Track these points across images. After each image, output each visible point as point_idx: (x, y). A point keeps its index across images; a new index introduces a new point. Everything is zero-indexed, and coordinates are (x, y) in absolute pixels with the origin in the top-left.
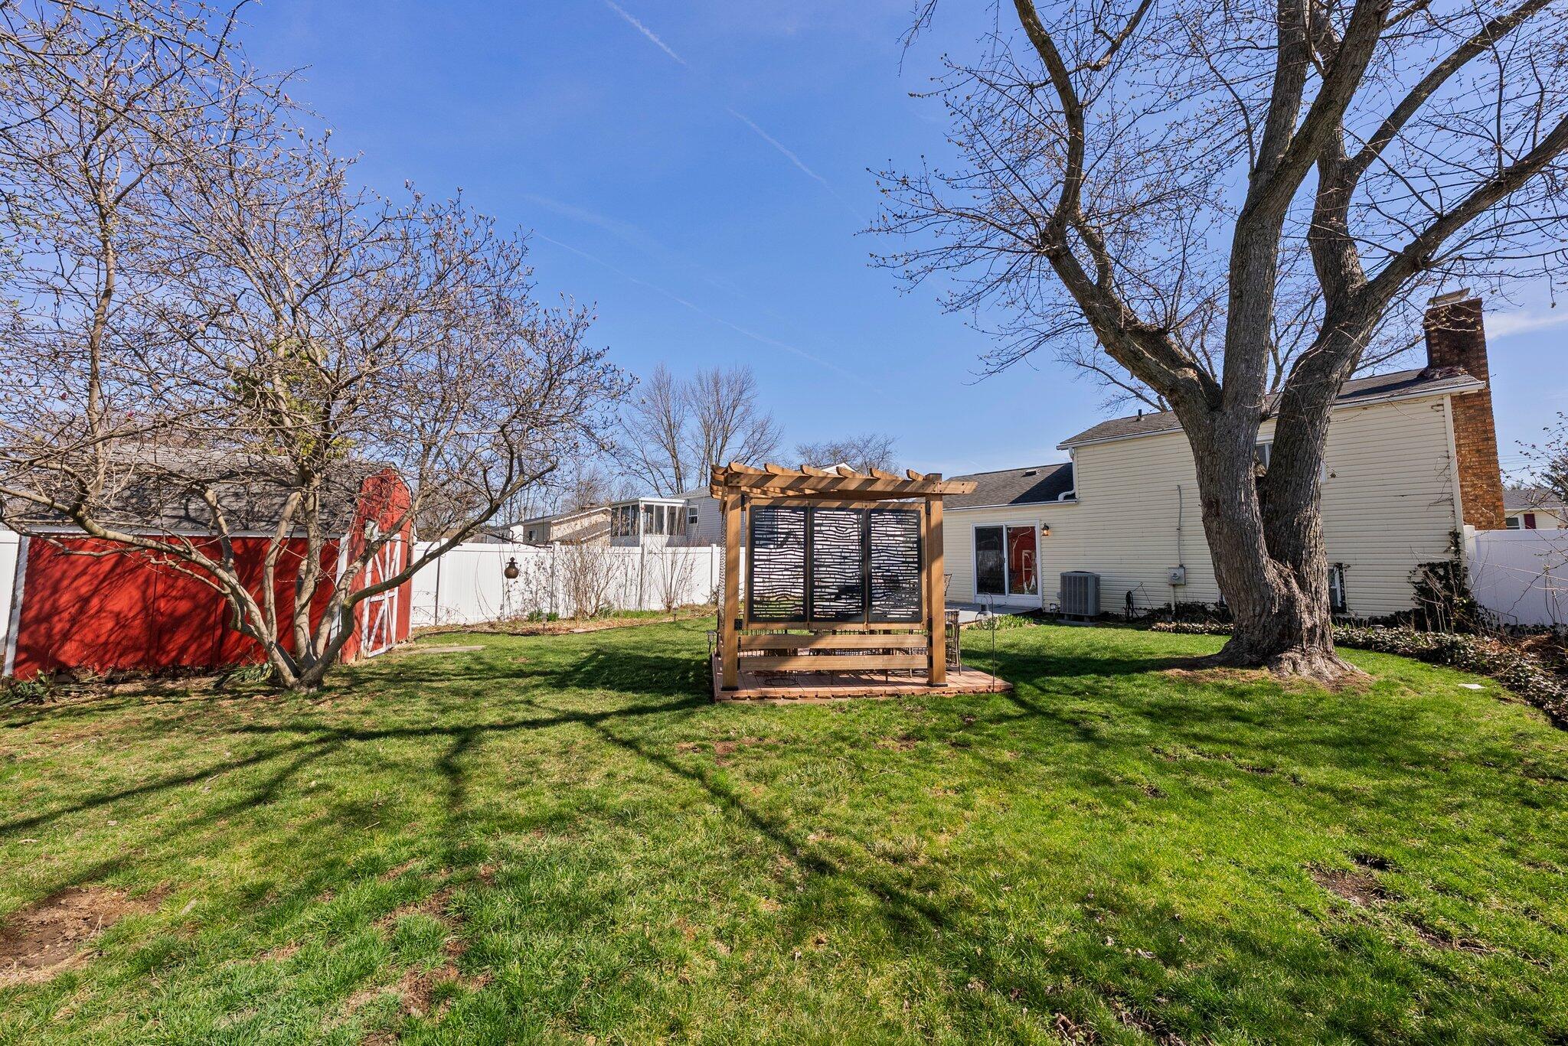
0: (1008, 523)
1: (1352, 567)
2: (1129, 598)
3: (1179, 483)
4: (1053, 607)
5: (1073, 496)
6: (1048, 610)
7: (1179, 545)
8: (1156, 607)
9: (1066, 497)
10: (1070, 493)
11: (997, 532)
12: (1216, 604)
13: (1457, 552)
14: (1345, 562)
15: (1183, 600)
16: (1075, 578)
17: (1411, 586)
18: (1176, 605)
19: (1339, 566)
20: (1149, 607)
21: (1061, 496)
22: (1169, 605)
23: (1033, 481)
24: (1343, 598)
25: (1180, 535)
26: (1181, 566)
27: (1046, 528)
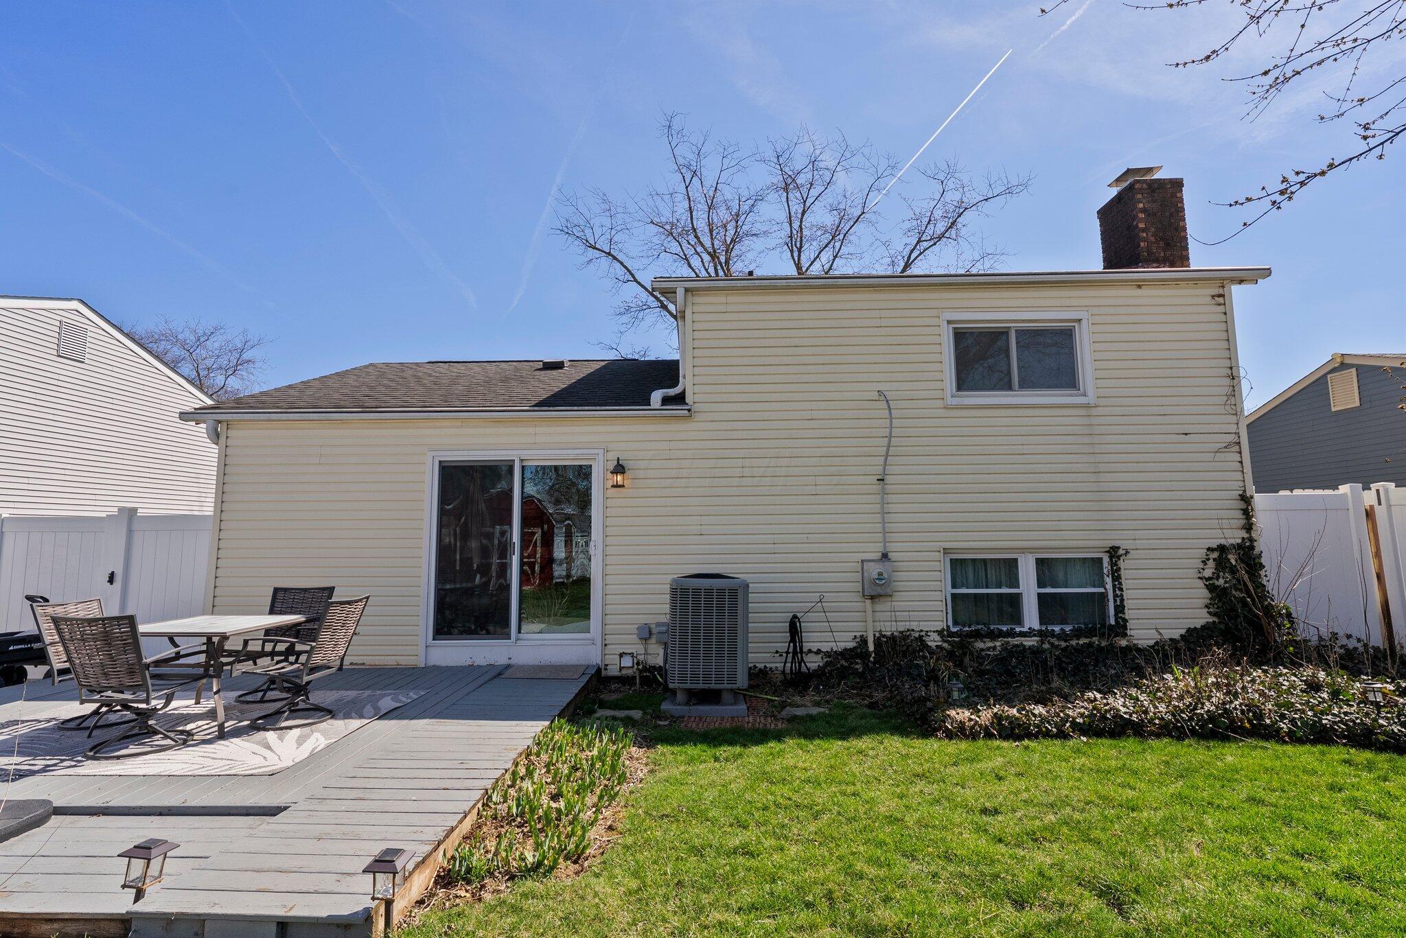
0: (525, 454)
1: (1133, 554)
2: (794, 628)
3: (882, 387)
4: (627, 662)
5: (680, 399)
6: (613, 671)
7: (884, 513)
8: (841, 646)
9: (666, 400)
10: (672, 392)
11: (495, 473)
12: (940, 633)
13: (1249, 527)
14: (1124, 545)
15: (889, 628)
16: (697, 591)
17: (1200, 584)
18: (878, 642)
19: (1114, 553)
20: (825, 647)
21: (657, 396)
22: (864, 641)
23: (558, 382)
24: (1120, 609)
25: (884, 493)
26: (885, 556)
27: (620, 469)
